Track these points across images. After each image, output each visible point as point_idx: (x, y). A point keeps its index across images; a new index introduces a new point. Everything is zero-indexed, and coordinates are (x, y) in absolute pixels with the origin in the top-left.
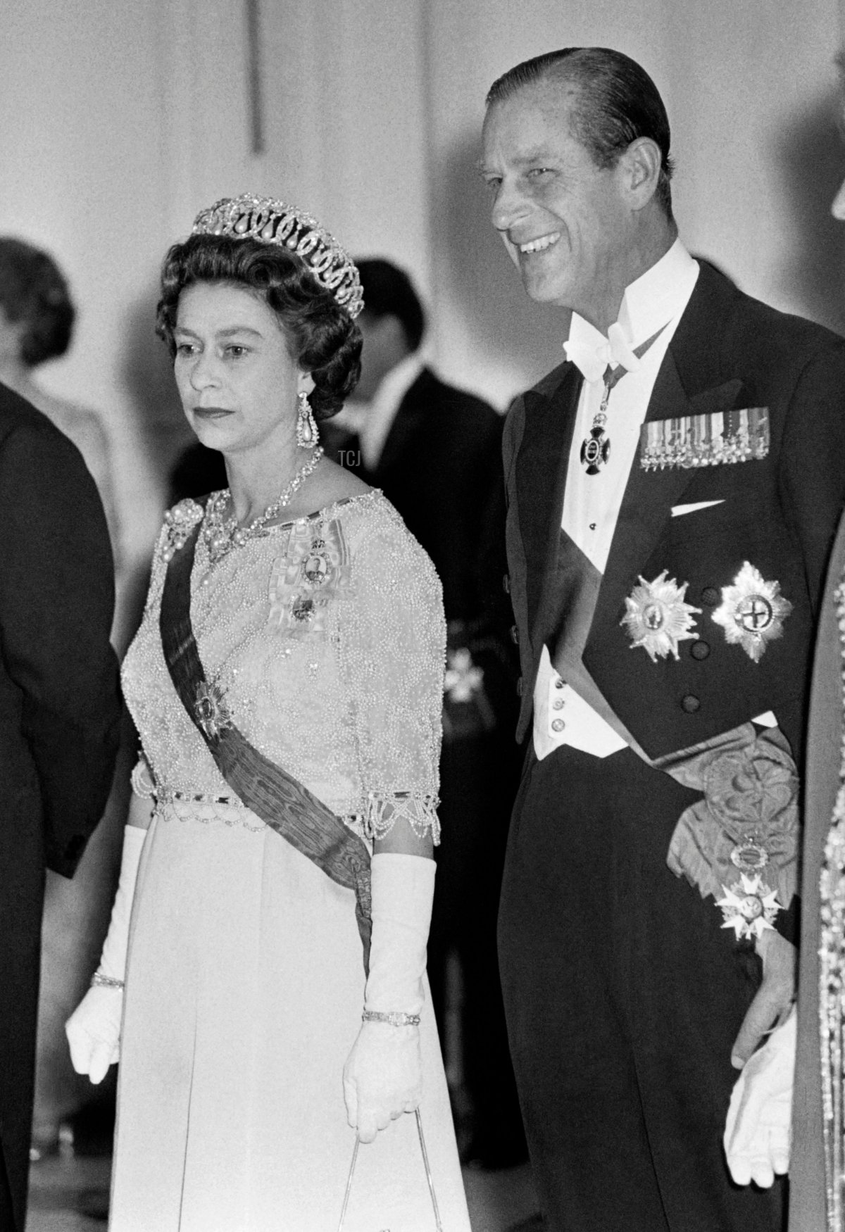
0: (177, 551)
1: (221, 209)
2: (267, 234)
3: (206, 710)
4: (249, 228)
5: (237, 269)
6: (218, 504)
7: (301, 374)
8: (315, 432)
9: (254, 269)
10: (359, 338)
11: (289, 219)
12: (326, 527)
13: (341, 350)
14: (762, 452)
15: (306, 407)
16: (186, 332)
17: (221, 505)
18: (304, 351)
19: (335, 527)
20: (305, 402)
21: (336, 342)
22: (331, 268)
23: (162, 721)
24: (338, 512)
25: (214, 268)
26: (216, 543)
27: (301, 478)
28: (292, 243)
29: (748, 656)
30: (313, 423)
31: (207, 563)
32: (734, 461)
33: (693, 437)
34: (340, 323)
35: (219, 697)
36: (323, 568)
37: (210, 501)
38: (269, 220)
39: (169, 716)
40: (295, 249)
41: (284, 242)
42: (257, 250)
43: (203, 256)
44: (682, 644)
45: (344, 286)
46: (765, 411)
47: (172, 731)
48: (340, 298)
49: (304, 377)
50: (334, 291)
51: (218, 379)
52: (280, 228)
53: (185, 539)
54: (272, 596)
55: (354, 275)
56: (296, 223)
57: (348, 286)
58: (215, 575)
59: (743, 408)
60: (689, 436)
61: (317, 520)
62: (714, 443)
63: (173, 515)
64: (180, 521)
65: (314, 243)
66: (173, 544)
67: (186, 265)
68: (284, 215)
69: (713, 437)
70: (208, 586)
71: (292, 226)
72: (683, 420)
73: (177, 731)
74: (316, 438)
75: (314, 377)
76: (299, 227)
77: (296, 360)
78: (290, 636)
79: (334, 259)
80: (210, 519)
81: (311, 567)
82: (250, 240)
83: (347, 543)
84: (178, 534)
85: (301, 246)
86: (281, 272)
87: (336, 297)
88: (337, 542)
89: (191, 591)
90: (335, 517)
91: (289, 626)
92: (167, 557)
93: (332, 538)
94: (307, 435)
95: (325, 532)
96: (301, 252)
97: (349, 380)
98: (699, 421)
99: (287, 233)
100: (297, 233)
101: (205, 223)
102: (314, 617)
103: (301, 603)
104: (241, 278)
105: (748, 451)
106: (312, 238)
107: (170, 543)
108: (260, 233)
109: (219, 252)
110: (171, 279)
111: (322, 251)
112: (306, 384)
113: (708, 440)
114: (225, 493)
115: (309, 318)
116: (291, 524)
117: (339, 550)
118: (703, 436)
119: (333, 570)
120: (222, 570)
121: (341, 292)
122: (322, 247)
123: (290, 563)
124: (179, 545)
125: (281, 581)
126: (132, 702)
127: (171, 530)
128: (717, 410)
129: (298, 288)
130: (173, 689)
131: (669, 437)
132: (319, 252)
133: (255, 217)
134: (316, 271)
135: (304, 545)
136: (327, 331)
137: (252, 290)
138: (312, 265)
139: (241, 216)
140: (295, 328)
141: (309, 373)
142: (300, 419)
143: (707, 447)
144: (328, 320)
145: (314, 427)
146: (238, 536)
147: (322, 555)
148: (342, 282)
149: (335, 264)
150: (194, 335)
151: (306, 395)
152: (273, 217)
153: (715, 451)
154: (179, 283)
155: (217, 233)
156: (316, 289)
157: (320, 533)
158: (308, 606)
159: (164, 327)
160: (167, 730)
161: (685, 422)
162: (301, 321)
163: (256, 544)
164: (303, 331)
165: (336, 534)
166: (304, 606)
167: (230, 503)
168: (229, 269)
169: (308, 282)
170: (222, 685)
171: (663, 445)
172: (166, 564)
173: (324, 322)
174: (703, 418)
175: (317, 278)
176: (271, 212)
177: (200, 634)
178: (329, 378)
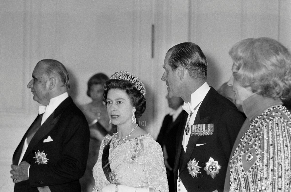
0: (106, 145)
1: (116, 74)
2: (126, 79)
3: (112, 179)
4: (122, 78)
5: (120, 86)
6: (115, 136)
7: (133, 108)
8: (136, 120)
9: (123, 86)
10: (146, 100)
11: (130, 75)
12: (139, 140)
13: (142, 103)
14: (212, 134)
15: (134, 115)
16: (109, 99)
17: (116, 136)
18: (134, 103)
19: (141, 141)
20: (134, 114)
21: (140, 101)
22: (139, 86)
23: (101, 181)
24: (141, 137)
25: (115, 86)
26: (115, 144)
27: (133, 130)
28: (131, 80)
29: (212, 177)
30: (135, 118)
31: (113, 148)
32: (207, 135)
33: (200, 129)
34: (141, 97)
35: (115, 176)
36: (138, 149)
37: (113, 135)
38: (126, 76)
39: (103, 180)
40: (132, 82)
41: (129, 80)
42: (124, 82)
43: (112, 84)
44: (198, 174)
45: (142, 90)
46: (213, 124)
47: (103, 183)
48: (141, 92)
49: (134, 109)
50: (140, 90)
51: (116, 109)
52: (128, 77)
53: (108, 143)
54: (127, 155)
55: (144, 87)
56: (132, 76)
57: (143, 90)
58: (114, 150)
59: (209, 123)
60: (199, 129)
61: (137, 139)
62: (204, 131)
63: (105, 138)
64: (107, 139)
65: (136, 80)
66: (105, 144)
67: (109, 85)
68: (129, 75)
69: (203, 129)
70: (113, 153)
71: (131, 77)
72: (198, 125)
73: (105, 183)
74: (136, 121)
75: (136, 108)
76: (132, 77)
77: (132, 105)
78: (131, 164)
79: (140, 84)
80: (113, 139)
81: (135, 149)
82: (122, 80)
83: (143, 144)
84: (106, 142)
85: (133, 81)
86: (129, 86)
87: (140, 92)
88: (141, 144)
89: (109, 154)
90: (141, 139)
91: (130, 161)
92: (104, 147)
93: (140, 143)
94: (134, 121)
95: (139, 142)
96: (133, 82)
97: (143, 109)
98: (201, 125)
99: (130, 78)
100: (132, 78)
101: (113, 77)
102: (136, 160)
103: (133, 157)
104: (120, 88)
105: (209, 133)
106: (135, 79)
107: (104, 144)
108: (124, 78)
109: (116, 82)
110: (106, 88)
111: (138, 82)
112: (134, 110)
113: (203, 130)
114: (117, 133)
115: (135, 96)
116: (131, 140)
117: (141, 145)
118: (202, 129)
119: (140, 149)
120: (116, 149)
121: (142, 91)
122: (137, 81)
123: (131, 148)
124: (106, 144)
125: (129, 152)
126: (95, 176)
127: (105, 141)
128: (204, 124)
129: (132, 90)
130: (104, 174)
131: (196, 129)
132: (137, 82)
133: (123, 75)
134: (136, 86)
135: (134, 144)
136: (139, 99)
137: (123, 90)
138: (135, 85)
139: (120, 75)
140: (132, 98)
141: (135, 108)
142: (133, 117)
143: (202, 131)
144: (139, 96)
145: (135, 119)
146: (120, 142)
147: (138, 146)
148: (142, 89)
149: (140, 85)
150: (111, 100)
151: (134, 112)
152: (127, 75)
153: (204, 133)
154: (107, 89)
155: (115, 79)
156: (136, 90)
157: (137, 142)
158: (135, 157)
159: (104, 99)
160: (102, 183)
161: (199, 125)
162: (133, 97)
163: (123, 144)
164: (133, 99)
165: (141, 142)
166: (134, 157)
167: (118, 135)
168: (118, 86)
169: (134, 88)
170: (115, 173)
171: (195, 130)
172: (103, 148)
173: (138, 97)
174: (202, 125)
175: (136, 88)
176: (127, 74)
177: (111, 163)
178: (139, 108)
